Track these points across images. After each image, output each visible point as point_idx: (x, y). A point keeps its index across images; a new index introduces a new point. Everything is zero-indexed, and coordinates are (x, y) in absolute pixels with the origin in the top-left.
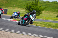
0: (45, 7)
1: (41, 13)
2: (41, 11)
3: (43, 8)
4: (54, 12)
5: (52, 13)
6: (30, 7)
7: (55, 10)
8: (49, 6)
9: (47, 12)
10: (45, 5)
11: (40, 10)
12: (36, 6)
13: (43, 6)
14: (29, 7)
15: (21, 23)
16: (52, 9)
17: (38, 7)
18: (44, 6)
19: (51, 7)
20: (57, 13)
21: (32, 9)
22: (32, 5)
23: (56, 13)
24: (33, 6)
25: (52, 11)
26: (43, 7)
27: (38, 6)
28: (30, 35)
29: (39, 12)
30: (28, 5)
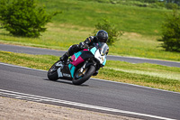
0: (54, 10)
1: (44, 30)
2: (43, 25)
3: (48, 14)
4: (81, 25)
5: (76, 29)
6: (11, 11)
7: (85, 19)
8: (67, 9)
9: (62, 25)
10: (56, 6)
11: (40, 19)
12: (30, 9)
13: (48, 8)
14: (7, 12)
15: (60, 74)
16: (77, 18)
17: (36, 11)
18: (52, 7)
19: (73, 12)
20: (89, 30)
21: (18, 18)
22: (17, 4)
23: (86, 28)
24: (21, 9)
25: (74, 24)
26: (50, 11)
27: (34, 7)
28: (10, 97)
29: (36, 27)
30: (4, 4)
